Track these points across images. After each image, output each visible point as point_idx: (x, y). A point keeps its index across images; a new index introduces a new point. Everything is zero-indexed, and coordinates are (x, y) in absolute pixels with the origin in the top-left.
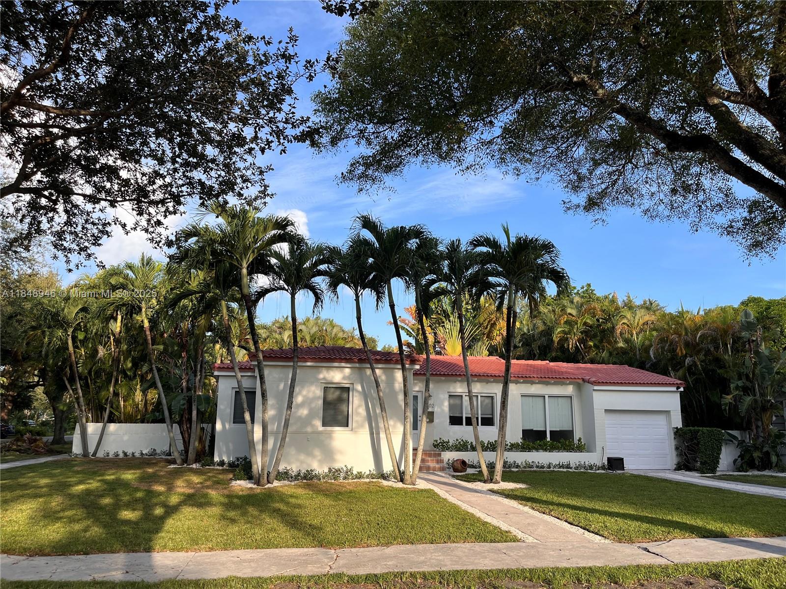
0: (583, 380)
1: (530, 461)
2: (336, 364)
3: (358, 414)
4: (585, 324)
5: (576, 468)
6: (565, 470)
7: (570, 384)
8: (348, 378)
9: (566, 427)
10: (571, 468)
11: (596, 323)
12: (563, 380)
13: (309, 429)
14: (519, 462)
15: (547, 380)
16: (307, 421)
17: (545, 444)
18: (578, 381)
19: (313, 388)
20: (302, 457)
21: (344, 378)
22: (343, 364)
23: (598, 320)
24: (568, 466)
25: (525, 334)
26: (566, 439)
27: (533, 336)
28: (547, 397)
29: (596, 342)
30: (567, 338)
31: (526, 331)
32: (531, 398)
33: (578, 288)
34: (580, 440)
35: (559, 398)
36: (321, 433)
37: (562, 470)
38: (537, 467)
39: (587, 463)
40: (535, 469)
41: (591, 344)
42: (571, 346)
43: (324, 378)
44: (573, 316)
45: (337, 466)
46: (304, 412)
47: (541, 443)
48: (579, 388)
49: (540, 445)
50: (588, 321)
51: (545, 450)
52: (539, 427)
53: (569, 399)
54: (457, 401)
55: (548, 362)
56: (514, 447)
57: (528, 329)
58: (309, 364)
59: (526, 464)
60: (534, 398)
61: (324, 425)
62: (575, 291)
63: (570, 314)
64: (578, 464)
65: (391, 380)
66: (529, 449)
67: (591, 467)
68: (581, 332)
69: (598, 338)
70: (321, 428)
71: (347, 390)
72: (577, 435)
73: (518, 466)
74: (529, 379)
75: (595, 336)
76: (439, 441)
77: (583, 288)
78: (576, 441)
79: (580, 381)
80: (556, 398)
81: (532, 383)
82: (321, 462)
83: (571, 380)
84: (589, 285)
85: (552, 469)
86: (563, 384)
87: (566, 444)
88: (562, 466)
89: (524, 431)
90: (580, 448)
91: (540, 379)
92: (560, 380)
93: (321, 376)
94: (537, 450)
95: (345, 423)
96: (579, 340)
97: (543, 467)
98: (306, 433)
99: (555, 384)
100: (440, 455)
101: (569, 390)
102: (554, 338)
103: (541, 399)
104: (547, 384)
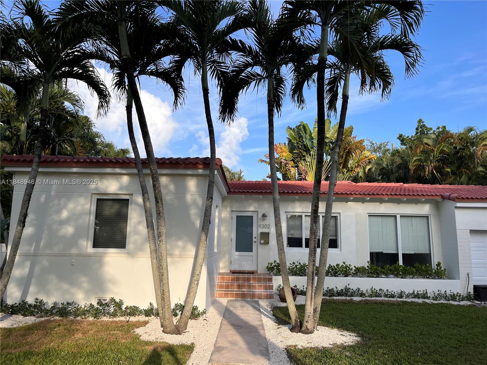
0: (443, 197)
1: (378, 289)
2: (109, 170)
3: (136, 233)
4: (442, 152)
5: (435, 298)
6: (420, 301)
7: (426, 202)
8: (127, 188)
9: (422, 249)
10: (428, 298)
11: (453, 151)
12: (418, 197)
13: (74, 251)
14: (363, 289)
15: (399, 197)
16: (73, 241)
17: (397, 269)
18: (435, 198)
19: (82, 201)
20: (66, 286)
21: (121, 188)
22: (118, 170)
23: (455, 148)
24: (425, 296)
25: (383, 168)
26: (421, 264)
27: (392, 170)
28: (398, 217)
29: (454, 169)
30: (424, 166)
31: (384, 166)
32: (380, 218)
33: (434, 129)
34: (439, 265)
35: (413, 218)
36: (89, 256)
37: (416, 300)
38: (386, 296)
39: (448, 293)
40: (383, 298)
41: (449, 170)
42: (427, 173)
43: (96, 189)
44: (429, 145)
45: (108, 297)
46: (69, 230)
47: (392, 268)
48: (437, 206)
49: (390, 270)
50: (445, 149)
51: (397, 276)
52: (389, 249)
53: (425, 219)
54: (297, 222)
55: (402, 184)
56: (360, 272)
57: (387, 165)
58: (75, 170)
59: (372, 292)
60: (384, 219)
61: (94, 246)
62: (432, 132)
63: (426, 144)
64: (437, 293)
65: (182, 191)
66: (378, 274)
67: (453, 297)
68: (437, 161)
69: (456, 165)
70: (90, 250)
71: (125, 203)
72: (436, 258)
73: (362, 295)
74: (377, 197)
75: (452, 163)
76: (274, 264)
77: (438, 128)
78: (434, 266)
79: (439, 199)
80: (410, 219)
81: (381, 201)
82: (88, 293)
83: (427, 197)
84: (444, 127)
85: (404, 299)
86: (417, 202)
87: (421, 269)
88: (417, 296)
89: (372, 254)
90: (439, 274)
91: (390, 197)
92: (414, 197)
93: (93, 186)
94: (387, 275)
95: (120, 243)
96: (435, 168)
97: (392, 296)
98: (70, 255)
99: (408, 202)
100: (270, 280)
101: (425, 209)
102: (410, 167)
103: (392, 220)
104: (399, 202)
